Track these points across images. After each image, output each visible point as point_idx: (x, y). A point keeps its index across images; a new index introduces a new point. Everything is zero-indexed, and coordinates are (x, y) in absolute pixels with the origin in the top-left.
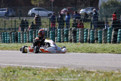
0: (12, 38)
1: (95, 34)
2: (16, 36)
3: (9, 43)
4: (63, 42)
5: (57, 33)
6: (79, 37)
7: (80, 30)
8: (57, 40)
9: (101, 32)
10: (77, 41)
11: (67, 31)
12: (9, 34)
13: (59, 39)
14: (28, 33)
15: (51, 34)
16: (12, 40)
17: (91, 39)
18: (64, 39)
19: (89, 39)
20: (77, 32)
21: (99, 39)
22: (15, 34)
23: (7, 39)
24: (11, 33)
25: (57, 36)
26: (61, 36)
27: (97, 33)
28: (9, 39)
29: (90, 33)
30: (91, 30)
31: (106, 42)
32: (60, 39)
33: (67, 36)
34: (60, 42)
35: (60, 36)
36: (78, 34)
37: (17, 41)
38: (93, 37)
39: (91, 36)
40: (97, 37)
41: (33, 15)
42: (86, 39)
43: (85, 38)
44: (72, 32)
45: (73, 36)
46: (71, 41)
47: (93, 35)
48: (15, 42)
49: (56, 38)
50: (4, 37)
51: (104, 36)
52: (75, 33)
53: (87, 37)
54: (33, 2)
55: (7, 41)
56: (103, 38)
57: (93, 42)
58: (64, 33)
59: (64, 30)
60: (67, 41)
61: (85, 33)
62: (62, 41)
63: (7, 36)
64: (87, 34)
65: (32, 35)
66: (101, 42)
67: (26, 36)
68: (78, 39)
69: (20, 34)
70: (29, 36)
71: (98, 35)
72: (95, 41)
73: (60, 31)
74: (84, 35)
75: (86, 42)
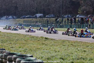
6: (91, 27)
11: (87, 25)
35: (85, 26)
37: (71, 27)
41: (78, 17)
54: (78, 12)
65: (76, 26)
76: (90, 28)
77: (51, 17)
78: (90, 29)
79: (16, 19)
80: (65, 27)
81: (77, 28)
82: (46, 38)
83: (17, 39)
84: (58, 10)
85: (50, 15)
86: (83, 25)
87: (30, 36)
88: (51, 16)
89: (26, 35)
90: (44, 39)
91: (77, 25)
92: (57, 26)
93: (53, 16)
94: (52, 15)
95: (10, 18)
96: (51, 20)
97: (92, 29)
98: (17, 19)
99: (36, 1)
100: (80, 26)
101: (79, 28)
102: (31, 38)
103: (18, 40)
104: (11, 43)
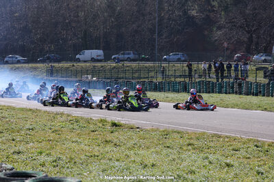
3: (179, 92)
4: (229, 93)
6: (244, 90)
31: (268, 96)
32: (226, 90)
33: (233, 88)
34: (226, 93)
35: (226, 87)
37: (186, 90)
46: (236, 93)
47: (257, 88)
57: (257, 95)
66: (264, 95)
76: (240, 94)
77: (126, 61)
79: (24, 65)
82: (114, 125)
83: (31, 127)
84: (149, 39)
85: (124, 54)
87: (68, 116)
88: (126, 56)
89: (57, 114)
90: (109, 127)
93: (132, 56)
94: (129, 54)
95: (7, 63)
96: (127, 69)
97: (248, 95)
98: (27, 65)
99: (83, 13)
100: (213, 86)
101: (209, 92)
102: (72, 124)
103: (32, 129)
104: (13, 140)
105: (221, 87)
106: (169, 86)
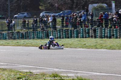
0: (44, 35)
1: (111, 32)
2: (47, 34)
4: (86, 37)
5: (80, 31)
7: (99, 29)
8: (80, 36)
9: (116, 31)
10: (97, 37)
11: (89, 30)
12: (41, 32)
13: (82, 35)
14: (57, 32)
15: (75, 32)
16: (44, 36)
17: (108, 35)
18: (86, 35)
19: (107, 36)
20: (97, 31)
21: (115, 35)
22: (46, 32)
23: (40, 35)
24: (43, 31)
25: (80, 33)
26: (84, 33)
27: (113, 31)
28: (42, 35)
29: (107, 31)
30: (108, 29)
33: (88, 33)
34: (83, 37)
36: (98, 32)
38: (110, 34)
39: (108, 33)
40: (113, 34)
42: (104, 36)
43: (103, 34)
44: (92, 30)
45: (94, 33)
47: (110, 32)
48: (46, 38)
49: (79, 35)
50: (38, 34)
51: (119, 33)
52: (95, 31)
53: (105, 34)
55: (40, 37)
56: (118, 35)
57: (110, 37)
58: (86, 31)
59: (86, 29)
60: (89, 37)
61: (103, 31)
62: (84, 37)
63: (40, 34)
64: (105, 32)
65: (60, 32)
66: (117, 38)
67: (55, 34)
68: (98, 35)
69: (50, 32)
70: (57, 34)
71: (114, 33)
72: (112, 37)
73: (82, 30)
74: (102, 32)
75: (104, 37)
76: (95, 37)
78: (97, 39)
80: (34, 36)
81: (63, 38)
86: (77, 31)
91: (62, 32)
92: (13, 35)
97: (102, 38)
100: (71, 33)
101: (68, 38)
105: (78, 33)
106: (33, 34)
